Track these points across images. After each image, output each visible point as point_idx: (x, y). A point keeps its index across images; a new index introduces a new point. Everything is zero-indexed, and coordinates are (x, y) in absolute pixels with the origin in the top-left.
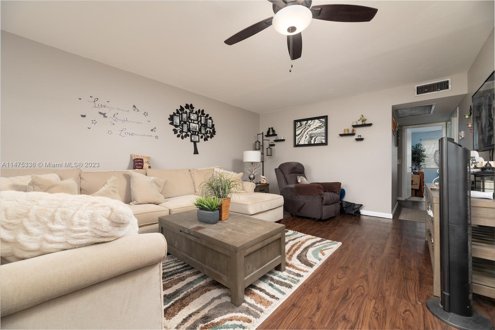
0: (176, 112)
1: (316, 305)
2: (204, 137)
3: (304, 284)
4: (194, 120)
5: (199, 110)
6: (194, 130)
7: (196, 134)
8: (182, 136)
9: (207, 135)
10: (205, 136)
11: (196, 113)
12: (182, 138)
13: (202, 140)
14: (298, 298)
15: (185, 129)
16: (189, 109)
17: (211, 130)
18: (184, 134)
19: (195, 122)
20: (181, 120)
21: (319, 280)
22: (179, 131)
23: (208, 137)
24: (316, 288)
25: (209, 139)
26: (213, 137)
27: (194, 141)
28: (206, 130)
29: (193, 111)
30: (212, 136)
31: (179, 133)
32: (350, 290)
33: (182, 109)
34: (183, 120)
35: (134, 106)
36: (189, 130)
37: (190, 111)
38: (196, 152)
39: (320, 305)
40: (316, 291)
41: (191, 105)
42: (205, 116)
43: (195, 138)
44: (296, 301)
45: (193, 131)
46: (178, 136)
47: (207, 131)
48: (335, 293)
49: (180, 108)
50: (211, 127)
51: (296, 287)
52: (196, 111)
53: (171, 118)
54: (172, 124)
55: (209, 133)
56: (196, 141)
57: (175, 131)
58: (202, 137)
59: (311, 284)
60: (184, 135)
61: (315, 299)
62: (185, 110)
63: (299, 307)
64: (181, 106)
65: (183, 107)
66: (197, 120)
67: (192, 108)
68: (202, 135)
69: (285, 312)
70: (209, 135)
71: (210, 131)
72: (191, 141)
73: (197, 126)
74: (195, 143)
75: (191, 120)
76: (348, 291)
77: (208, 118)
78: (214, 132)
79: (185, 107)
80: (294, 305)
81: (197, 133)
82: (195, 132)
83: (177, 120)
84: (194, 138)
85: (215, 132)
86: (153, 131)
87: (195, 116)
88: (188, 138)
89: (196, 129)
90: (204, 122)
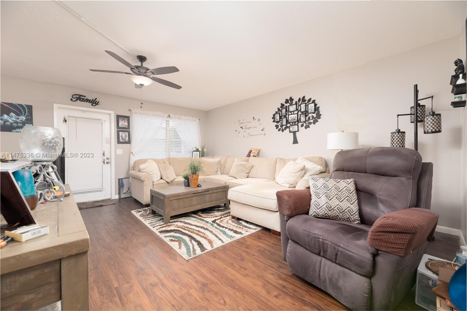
0: (277, 110)
2: (305, 125)
4: (293, 111)
5: (300, 99)
6: (292, 121)
7: (296, 124)
8: (283, 129)
9: (309, 121)
10: (306, 123)
11: (296, 103)
12: (283, 131)
13: (302, 129)
15: (284, 122)
16: (289, 103)
17: (315, 115)
18: (284, 127)
19: (294, 113)
20: (281, 115)
22: (279, 126)
23: (310, 123)
25: (312, 126)
26: (317, 121)
27: (293, 131)
28: (307, 118)
29: (292, 103)
30: (314, 123)
31: (280, 127)
33: (282, 105)
34: (283, 115)
35: (253, 118)
36: (287, 122)
37: (290, 104)
38: (295, 141)
42: (306, 102)
43: (295, 128)
45: (293, 122)
46: (279, 130)
47: (309, 117)
50: (313, 111)
52: (296, 101)
53: (274, 118)
54: (274, 121)
55: (311, 118)
56: (295, 131)
57: (277, 127)
58: (302, 126)
62: (285, 105)
65: (283, 103)
66: (297, 110)
67: (291, 99)
68: (303, 123)
70: (312, 121)
71: (312, 116)
72: (290, 132)
73: (296, 116)
74: (294, 133)
75: (291, 112)
77: (311, 102)
78: (319, 116)
79: (285, 102)
81: (296, 123)
82: (295, 122)
83: (277, 117)
84: (293, 128)
85: (321, 115)
86: (263, 130)
87: (294, 106)
88: (288, 130)
89: (295, 119)
90: (305, 109)
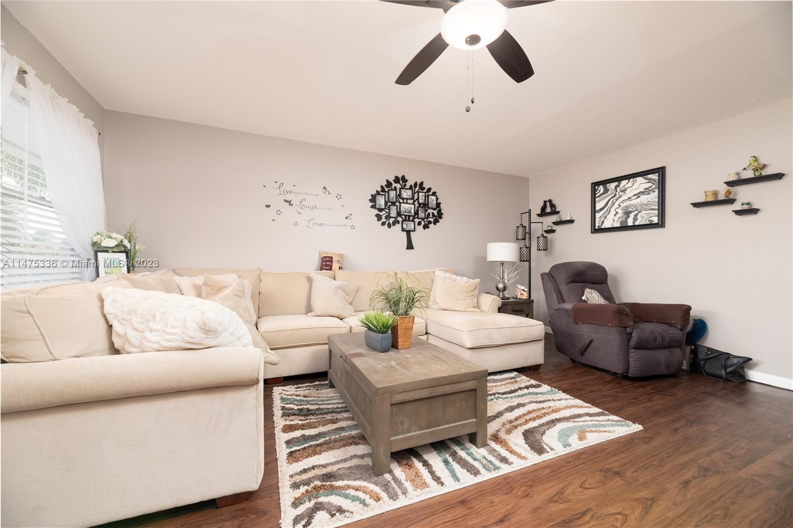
0: (379, 189)
1: (502, 514)
2: (423, 223)
3: (506, 478)
4: (407, 199)
5: (416, 184)
6: (406, 214)
7: (411, 220)
8: (389, 223)
9: (429, 219)
10: (424, 221)
11: (411, 188)
12: (389, 226)
13: (420, 228)
14: (478, 495)
15: (393, 213)
16: (400, 183)
17: (435, 212)
18: (391, 220)
19: (408, 202)
20: (387, 200)
21: (539, 478)
22: (384, 217)
23: (430, 222)
24: (524, 488)
25: (432, 226)
26: (438, 222)
27: (407, 229)
28: (427, 213)
29: (405, 185)
30: (436, 222)
31: (384, 220)
32: (589, 514)
33: (389, 184)
34: (391, 200)
35: (325, 188)
36: (399, 214)
37: (401, 186)
38: (410, 246)
39: (508, 517)
40: (519, 494)
41: (403, 177)
42: (425, 191)
43: (410, 225)
44: (472, 497)
45: (406, 216)
46: (383, 224)
47: (429, 214)
48: (554, 509)
49: (386, 184)
50: (434, 206)
51: (485, 476)
52: (411, 185)
53: (373, 199)
54: (373, 207)
55: (431, 216)
56: (410, 229)
57: (379, 217)
58: (419, 224)
59: (518, 480)
60: (391, 222)
61: (508, 504)
62: (394, 185)
63: (469, 508)
64: (387, 181)
65: (390, 181)
66: (413, 198)
67: (404, 179)
68: (420, 220)
69: (442, 506)
70: (432, 220)
71: (433, 213)
72: (403, 230)
73: (411, 208)
74: (408, 232)
75: (403, 199)
76: (584, 514)
77: (431, 193)
78: (440, 215)
79: (394, 180)
80: (462, 502)
81: (411, 218)
82: (409, 216)
83: (381, 201)
84: (407, 225)
85: (442, 214)
86: (348, 218)
87: (410, 192)
88: (398, 226)
89: (410, 212)
90: (423, 200)
